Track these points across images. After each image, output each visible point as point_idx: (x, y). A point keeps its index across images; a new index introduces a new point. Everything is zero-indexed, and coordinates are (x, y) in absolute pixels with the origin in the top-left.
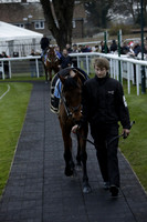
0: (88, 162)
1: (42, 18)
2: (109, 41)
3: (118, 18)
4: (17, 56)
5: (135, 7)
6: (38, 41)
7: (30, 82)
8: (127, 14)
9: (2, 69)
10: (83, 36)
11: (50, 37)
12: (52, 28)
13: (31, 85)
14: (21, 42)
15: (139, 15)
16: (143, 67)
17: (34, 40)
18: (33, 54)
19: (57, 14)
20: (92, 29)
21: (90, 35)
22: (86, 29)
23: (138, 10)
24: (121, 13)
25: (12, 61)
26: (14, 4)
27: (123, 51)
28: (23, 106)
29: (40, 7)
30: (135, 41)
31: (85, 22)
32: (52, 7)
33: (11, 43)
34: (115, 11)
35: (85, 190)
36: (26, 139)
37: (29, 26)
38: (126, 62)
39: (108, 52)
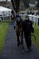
0: (24, 43)
1: (11, 5)
2: (29, 12)
3: (32, 5)
4: (5, 15)
5: (36, 3)
6: (11, 11)
7: (8, 22)
8: (34, 4)
9: (1, 19)
10: (22, 10)
11: (14, 10)
12: (14, 8)
13: (9, 23)
14: (6, 12)
15: (37, 5)
16: (38, 18)
17: (9, 11)
18: (9, 15)
19: (15, 4)
20: (25, 8)
21: (24, 10)
22: (23, 8)
23: (37, 3)
24: (32, 4)
25: (4, 17)
26: (4, 2)
27: (33, 14)
28: (6, 29)
29: (11, 3)
30: (36, 11)
31: (23, 6)
32: (14, 2)
33: (3, 12)
34: (31, 3)
35: (23, 51)
36: (7, 38)
37: (8, 8)
38: (34, 17)
39: (29, 14)
